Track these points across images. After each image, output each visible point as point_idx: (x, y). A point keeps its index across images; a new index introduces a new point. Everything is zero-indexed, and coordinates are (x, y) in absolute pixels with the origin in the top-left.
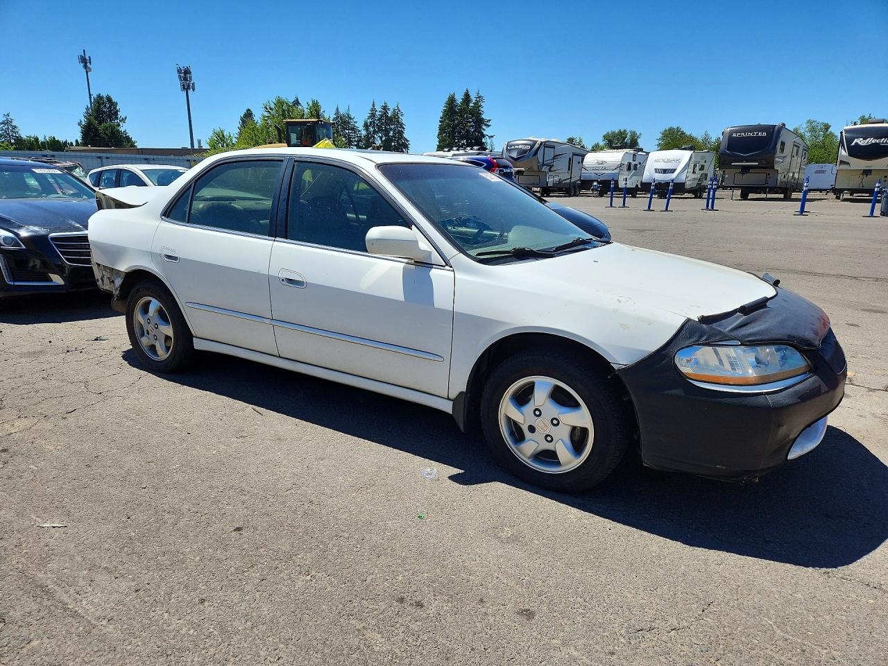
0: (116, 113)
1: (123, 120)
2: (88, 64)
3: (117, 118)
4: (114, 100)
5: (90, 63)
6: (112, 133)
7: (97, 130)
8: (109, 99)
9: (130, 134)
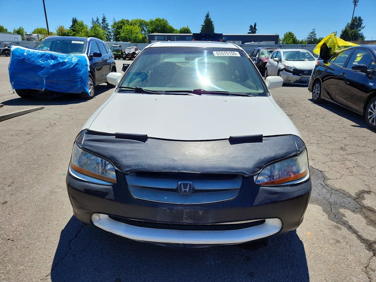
0: (361, 25)
1: (363, 28)
2: (357, 3)
3: (360, 27)
4: (362, 18)
5: (358, 2)
6: (355, 34)
7: (348, 33)
8: (360, 18)
9: (364, 35)
